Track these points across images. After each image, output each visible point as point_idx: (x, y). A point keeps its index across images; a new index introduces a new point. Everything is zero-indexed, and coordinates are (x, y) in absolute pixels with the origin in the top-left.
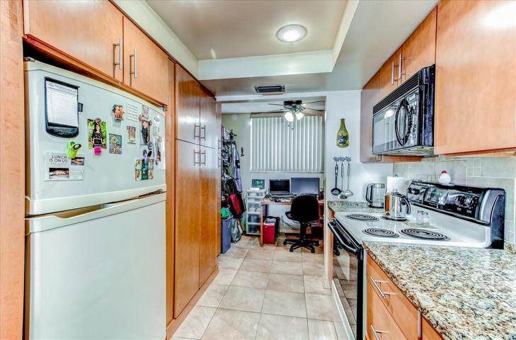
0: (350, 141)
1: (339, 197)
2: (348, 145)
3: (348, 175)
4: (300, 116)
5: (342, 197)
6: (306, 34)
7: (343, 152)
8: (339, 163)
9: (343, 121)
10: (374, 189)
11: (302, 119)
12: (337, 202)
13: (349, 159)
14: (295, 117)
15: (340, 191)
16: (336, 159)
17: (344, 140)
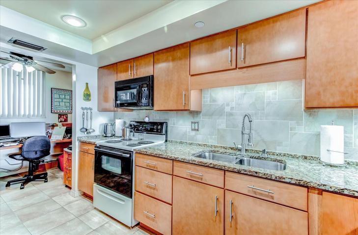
0: (92, 98)
1: (85, 133)
2: (90, 100)
3: (91, 119)
4: (30, 69)
5: (87, 133)
6: (85, 26)
7: (87, 104)
8: (85, 111)
9: (87, 84)
10: (108, 126)
11: (34, 72)
12: (84, 137)
13: (91, 109)
14: (24, 68)
15: (87, 130)
16: (82, 108)
17: (87, 97)
